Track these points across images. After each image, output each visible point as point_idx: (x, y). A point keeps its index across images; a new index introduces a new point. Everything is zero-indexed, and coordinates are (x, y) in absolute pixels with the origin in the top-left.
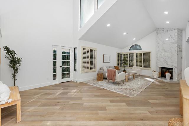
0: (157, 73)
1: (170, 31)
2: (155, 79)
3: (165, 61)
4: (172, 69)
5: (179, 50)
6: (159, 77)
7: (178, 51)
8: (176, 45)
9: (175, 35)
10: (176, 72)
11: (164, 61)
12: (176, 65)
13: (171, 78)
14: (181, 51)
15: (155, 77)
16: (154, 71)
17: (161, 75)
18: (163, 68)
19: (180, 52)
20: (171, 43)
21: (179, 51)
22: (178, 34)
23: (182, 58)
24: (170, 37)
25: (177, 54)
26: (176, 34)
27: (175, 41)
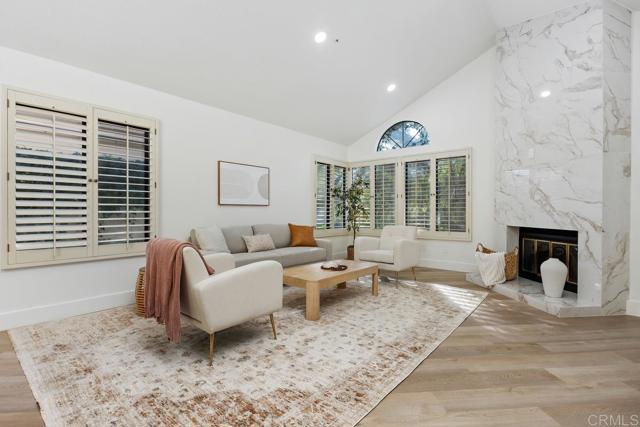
0: (499, 257)
1: (560, 26)
2: (488, 289)
3: (537, 197)
4: (572, 236)
5: (611, 128)
6: (509, 280)
7: (607, 132)
8: (598, 96)
9: (590, 41)
10: (598, 255)
11: (532, 197)
12: (595, 213)
13: (571, 287)
14: (626, 132)
15: (487, 282)
16: (486, 251)
17: (515, 271)
18: (525, 233)
19: (619, 137)
20: (570, 90)
21: (615, 133)
22: (609, 33)
23: (627, 171)
24: (565, 59)
25: (601, 151)
26: (598, 34)
27: (590, 74)
